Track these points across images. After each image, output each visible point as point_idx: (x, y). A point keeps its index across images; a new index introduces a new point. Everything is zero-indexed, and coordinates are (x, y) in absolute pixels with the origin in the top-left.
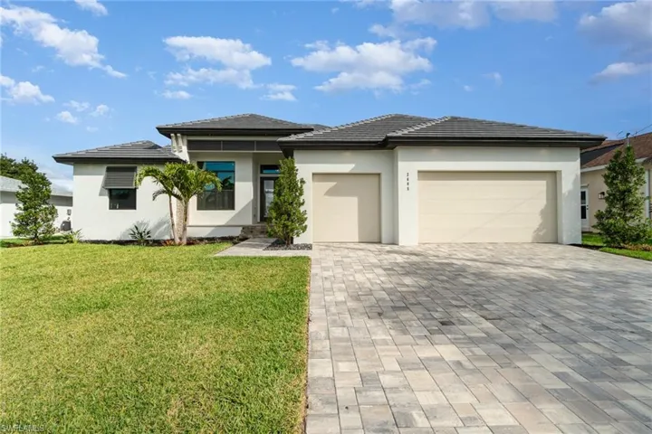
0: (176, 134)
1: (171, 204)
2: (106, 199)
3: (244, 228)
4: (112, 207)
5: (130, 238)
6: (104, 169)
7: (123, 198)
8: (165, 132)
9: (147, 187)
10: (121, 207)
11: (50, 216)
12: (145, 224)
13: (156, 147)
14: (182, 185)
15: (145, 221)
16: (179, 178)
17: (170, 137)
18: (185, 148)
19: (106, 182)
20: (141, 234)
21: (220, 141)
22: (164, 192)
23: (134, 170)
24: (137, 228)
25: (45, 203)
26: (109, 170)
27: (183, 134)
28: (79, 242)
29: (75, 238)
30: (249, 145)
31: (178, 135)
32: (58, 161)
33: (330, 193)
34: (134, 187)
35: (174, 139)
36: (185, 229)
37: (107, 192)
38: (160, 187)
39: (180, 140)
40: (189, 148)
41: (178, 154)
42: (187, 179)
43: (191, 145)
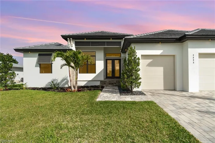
0: (70, 39)
1: (69, 71)
2: (38, 68)
3: (101, 81)
4: (41, 72)
5: (49, 86)
6: (37, 54)
7: (46, 68)
8: (65, 38)
9: (58, 62)
10: (45, 73)
11: (12, 77)
12: (56, 80)
13: (60, 45)
14: (75, 61)
15: (56, 79)
16: (74, 58)
17: (67, 40)
18: (74, 45)
19: (39, 61)
20: (55, 85)
21: (90, 42)
22: (66, 65)
23: (51, 55)
24: (53, 82)
25: (10, 70)
26: (39, 55)
27: (73, 39)
28: (26, 88)
29: (24, 86)
30: (103, 44)
31: (71, 39)
32: (16, 51)
33: (149, 65)
34: (51, 63)
35: (69, 41)
36: (76, 83)
37: (39, 65)
38: (64, 62)
39: (72, 41)
40: (76, 45)
41: (71, 48)
42: (78, 58)
43: (77, 44)
